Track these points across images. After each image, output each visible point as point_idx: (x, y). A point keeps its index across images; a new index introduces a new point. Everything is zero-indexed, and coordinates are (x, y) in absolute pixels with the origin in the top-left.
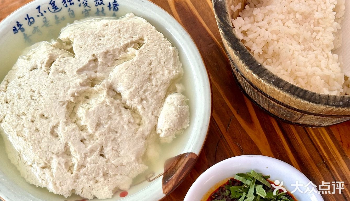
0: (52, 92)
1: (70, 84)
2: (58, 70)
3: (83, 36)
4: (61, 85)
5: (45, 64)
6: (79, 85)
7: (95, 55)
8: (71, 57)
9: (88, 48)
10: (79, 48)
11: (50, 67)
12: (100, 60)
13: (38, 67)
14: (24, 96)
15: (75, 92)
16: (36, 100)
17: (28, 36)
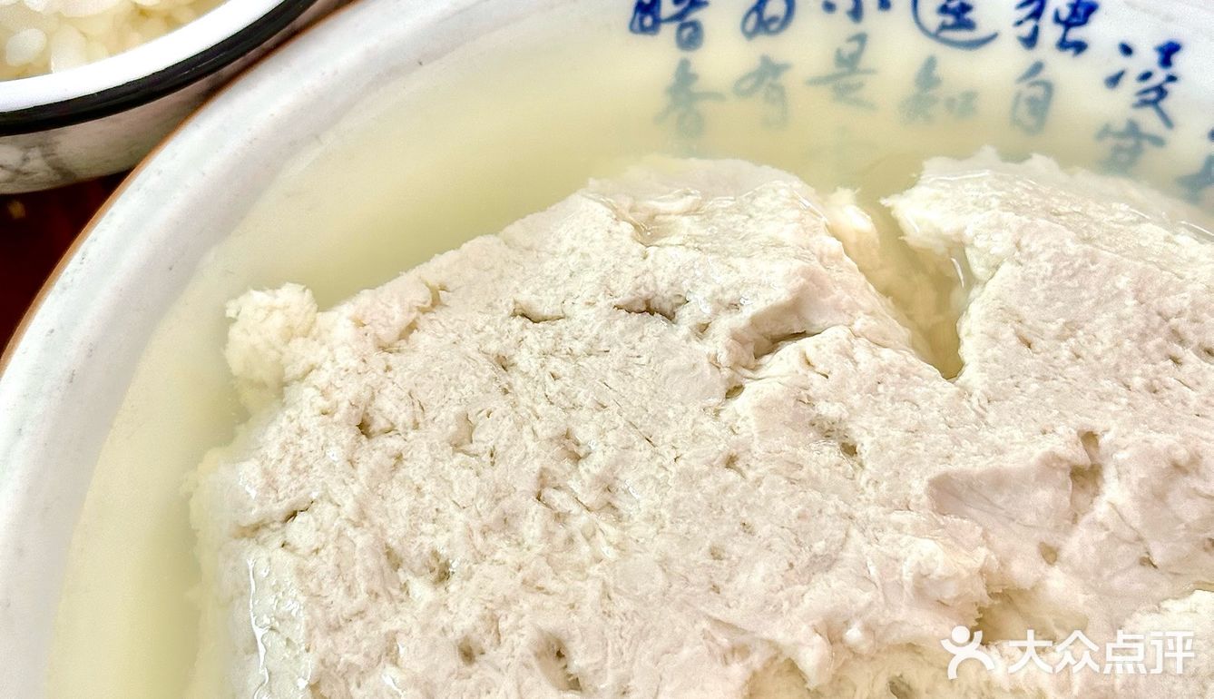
0: (701, 524)
1: (851, 545)
2: (811, 403)
3: (1070, 278)
4: (788, 512)
5: (741, 319)
6: (908, 578)
7: (1104, 441)
8: (930, 371)
9: (1075, 370)
10: (1014, 341)
11: (758, 356)
12: (1115, 493)
13: (684, 313)
14: (499, 449)
15: (859, 615)
16: (560, 517)
17: (696, 87)
